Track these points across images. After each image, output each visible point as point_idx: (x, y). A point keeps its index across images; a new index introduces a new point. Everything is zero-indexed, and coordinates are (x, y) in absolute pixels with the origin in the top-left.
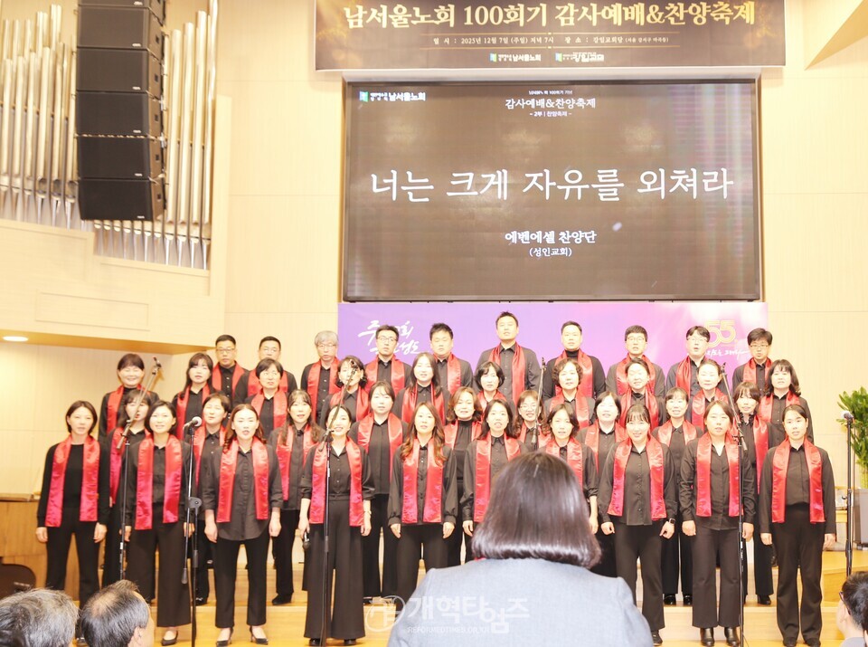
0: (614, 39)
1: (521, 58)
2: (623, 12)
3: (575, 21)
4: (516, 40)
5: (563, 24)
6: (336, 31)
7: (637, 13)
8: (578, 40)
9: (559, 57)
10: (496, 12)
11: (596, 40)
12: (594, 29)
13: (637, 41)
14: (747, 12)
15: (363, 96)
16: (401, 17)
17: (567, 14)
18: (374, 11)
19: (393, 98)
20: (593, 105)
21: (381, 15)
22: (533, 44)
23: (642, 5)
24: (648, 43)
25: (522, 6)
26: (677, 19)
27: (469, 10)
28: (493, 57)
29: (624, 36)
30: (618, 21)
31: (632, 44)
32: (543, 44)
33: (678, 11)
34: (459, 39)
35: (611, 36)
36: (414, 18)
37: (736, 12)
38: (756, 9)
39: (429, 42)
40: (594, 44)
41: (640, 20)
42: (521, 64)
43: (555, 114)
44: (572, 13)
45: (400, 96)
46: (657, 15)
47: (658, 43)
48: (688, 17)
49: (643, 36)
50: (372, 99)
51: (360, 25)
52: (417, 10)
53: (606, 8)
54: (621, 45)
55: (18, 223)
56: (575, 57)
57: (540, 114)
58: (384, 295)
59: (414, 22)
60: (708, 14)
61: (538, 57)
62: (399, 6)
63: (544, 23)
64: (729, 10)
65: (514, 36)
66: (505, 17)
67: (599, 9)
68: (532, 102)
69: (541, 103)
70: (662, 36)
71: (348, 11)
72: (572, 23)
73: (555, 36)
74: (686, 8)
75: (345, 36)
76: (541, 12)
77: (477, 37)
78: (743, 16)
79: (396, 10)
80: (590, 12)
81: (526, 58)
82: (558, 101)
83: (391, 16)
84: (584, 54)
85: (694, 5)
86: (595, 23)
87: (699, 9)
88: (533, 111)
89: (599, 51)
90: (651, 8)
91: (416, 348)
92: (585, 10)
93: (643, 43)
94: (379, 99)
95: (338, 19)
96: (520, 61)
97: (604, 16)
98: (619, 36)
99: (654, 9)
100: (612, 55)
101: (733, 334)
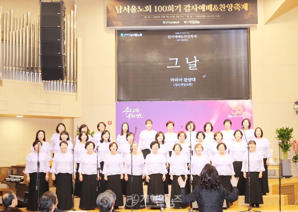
0: (203, 16)
1: (173, 22)
2: (205, 7)
3: (190, 10)
4: (171, 17)
5: (186, 11)
6: (113, 14)
7: (210, 7)
8: (191, 17)
9: (185, 22)
10: (165, 8)
11: (197, 16)
12: (196, 13)
13: (210, 16)
15: (122, 35)
16: (133, 9)
17: (188, 8)
18: (125, 8)
19: (131, 35)
20: (196, 37)
21: (127, 9)
22: (177, 18)
23: (212, 5)
24: (213, 17)
25: (173, 6)
26: (223, 9)
28: (164, 22)
29: (206, 15)
30: (204, 10)
31: (208, 17)
32: (180, 18)
33: (223, 7)
34: (153, 17)
35: (202, 15)
36: (138, 10)
37: (242, 7)
38: (248, 6)
39: (143, 17)
41: (211, 10)
43: (184, 40)
44: (189, 8)
45: (134, 35)
46: (216, 8)
47: (217, 17)
48: (226, 9)
49: (212, 15)
50: (125, 36)
51: (121, 12)
52: (139, 7)
53: (200, 6)
54: (205, 18)
56: (190, 22)
57: (179, 40)
58: (130, 99)
59: (138, 11)
60: (233, 7)
61: (178, 22)
63: (180, 11)
64: (239, 6)
65: (171, 15)
66: (168, 9)
67: (198, 6)
68: (176, 36)
69: (179, 36)
70: (218, 15)
71: (117, 8)
72: (189, 11)
73: (184, 15)
74: (226, 6)
75: (116, 16)
76: (179, 7)
77: (159, 16)
78: (244, 8)
79: (132, 7)
80: (195, 7)
81: (175, 22)
82: (185, 36)
83: (131, 9)
84: (193, 22)
85: (228, 5)
86: (196, 11)
87: (230, 6)
88: (177, 39)
89: (198, 20)
91: (141, 116)
92: (193, 6)
93: (212, 17)
94: (127, 36)
95: (114, 10)
96: (172, 23)
97: (199, 9)
98: (204, 15)
99: (215, 6)
100: (202, 21)
101: (242, 110)
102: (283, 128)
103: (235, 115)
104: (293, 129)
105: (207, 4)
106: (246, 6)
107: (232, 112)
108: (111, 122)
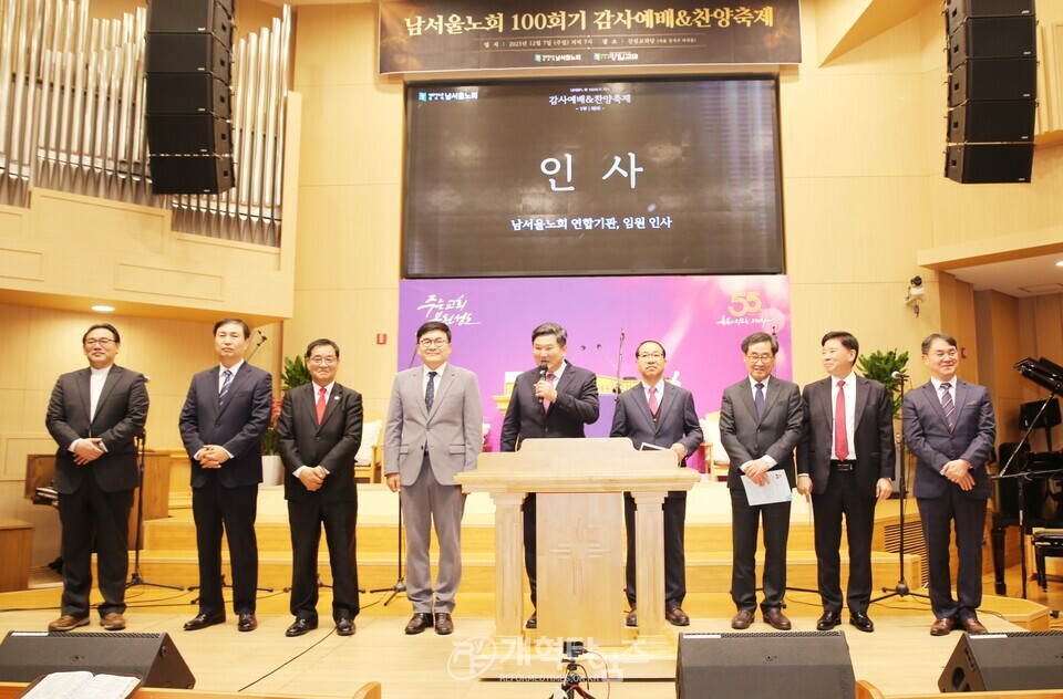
0: (647, 41)
1: (563, 57)
2: (655, 16)
3: (611, 25)
4: (559, 42)
5: (600, 27)
6: (398, 38)
7: (668, 17)
8: (615, 41)
9: (597, 57)
10: (540, 18)
11: (630, 41)
12: (629, 32)
13: (668, 41)
14: (766, 16)
15: (422, 96)
16: (453, 25)
17: (604, 19)
18: (432, 21)
19: (448, 97)
20: (629, 100)
21: (438, 24)
22: (573, 46)
23: (672, 11)
24: (677, 44)
25: (563, 13)
26: (703, 22)
27: (516, 17)
28: (538, 58)
29: (656, 38)
30: (650, 24)
31: (663, 44)
32: (583, 45)
33: (704, 15)
34: (507, 44)
35: (644, 38)
36: (467, 25)
37: (756, 16)
38: (774, 13)
39: (479, 46)
40: (627, 44)
41: (670, 23)
42: (562, 63)
43: (594, 109)
44: (608, 19)
45: (455, 95)
46: (685, 19)
47: (687, 43)
48: (713, 21)
49: (673, 37)
50: (430, 99)
51: (419, 33)
52: (470, 18)
53: (639, 13)
54: (653, 45)
55: (101, 200)
56: (612, 56)
57: (581, 108)
58: (440, 272)
59: (467, 29)
60: (731, 17)
61: (578, 57)
62: (454, 15)
63: (583, 27)
64: (750, 14)
65: (557, 39)
66: (548, 23)
67: (633, 15)
68: (573, 99)
69: (582, 99)
70: (690, 37)
71: (408, 21)
72: (608, 27)
73: (593, 38)
74: (711, 13)
75: (405, 42)
76: (580, 18)
77: (523, 40)
78: (763, 19)
79: (451, 19)
80: (625, 17)
81: (568, 58)
82: (597, 97)
83: (446, 24)
84: (619, 55)
85: (718, 10)
86: (629, 27)
87: (723, 14)
88: (574, 106)
89: (633, 51)
90: (680, 13)
91: (469, 319)
92: (621, 15)
93: (673, 43)
94: (436, 98)
95: (399, 28)
96: (562, 60)
97: (637, 20)
98: (650, 37)
99: (682, 14)
100: (646, 54)
101: (759, 304)
102: (879, 352)
103: (739, 318)
104: (909, 356)
105: (658, 8)
106: (767, 15)
107: (731, 309)
108: (385, 336)
